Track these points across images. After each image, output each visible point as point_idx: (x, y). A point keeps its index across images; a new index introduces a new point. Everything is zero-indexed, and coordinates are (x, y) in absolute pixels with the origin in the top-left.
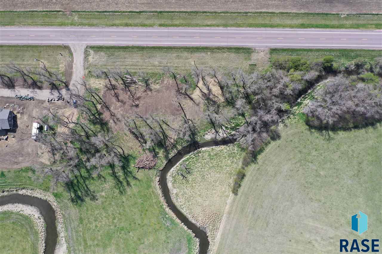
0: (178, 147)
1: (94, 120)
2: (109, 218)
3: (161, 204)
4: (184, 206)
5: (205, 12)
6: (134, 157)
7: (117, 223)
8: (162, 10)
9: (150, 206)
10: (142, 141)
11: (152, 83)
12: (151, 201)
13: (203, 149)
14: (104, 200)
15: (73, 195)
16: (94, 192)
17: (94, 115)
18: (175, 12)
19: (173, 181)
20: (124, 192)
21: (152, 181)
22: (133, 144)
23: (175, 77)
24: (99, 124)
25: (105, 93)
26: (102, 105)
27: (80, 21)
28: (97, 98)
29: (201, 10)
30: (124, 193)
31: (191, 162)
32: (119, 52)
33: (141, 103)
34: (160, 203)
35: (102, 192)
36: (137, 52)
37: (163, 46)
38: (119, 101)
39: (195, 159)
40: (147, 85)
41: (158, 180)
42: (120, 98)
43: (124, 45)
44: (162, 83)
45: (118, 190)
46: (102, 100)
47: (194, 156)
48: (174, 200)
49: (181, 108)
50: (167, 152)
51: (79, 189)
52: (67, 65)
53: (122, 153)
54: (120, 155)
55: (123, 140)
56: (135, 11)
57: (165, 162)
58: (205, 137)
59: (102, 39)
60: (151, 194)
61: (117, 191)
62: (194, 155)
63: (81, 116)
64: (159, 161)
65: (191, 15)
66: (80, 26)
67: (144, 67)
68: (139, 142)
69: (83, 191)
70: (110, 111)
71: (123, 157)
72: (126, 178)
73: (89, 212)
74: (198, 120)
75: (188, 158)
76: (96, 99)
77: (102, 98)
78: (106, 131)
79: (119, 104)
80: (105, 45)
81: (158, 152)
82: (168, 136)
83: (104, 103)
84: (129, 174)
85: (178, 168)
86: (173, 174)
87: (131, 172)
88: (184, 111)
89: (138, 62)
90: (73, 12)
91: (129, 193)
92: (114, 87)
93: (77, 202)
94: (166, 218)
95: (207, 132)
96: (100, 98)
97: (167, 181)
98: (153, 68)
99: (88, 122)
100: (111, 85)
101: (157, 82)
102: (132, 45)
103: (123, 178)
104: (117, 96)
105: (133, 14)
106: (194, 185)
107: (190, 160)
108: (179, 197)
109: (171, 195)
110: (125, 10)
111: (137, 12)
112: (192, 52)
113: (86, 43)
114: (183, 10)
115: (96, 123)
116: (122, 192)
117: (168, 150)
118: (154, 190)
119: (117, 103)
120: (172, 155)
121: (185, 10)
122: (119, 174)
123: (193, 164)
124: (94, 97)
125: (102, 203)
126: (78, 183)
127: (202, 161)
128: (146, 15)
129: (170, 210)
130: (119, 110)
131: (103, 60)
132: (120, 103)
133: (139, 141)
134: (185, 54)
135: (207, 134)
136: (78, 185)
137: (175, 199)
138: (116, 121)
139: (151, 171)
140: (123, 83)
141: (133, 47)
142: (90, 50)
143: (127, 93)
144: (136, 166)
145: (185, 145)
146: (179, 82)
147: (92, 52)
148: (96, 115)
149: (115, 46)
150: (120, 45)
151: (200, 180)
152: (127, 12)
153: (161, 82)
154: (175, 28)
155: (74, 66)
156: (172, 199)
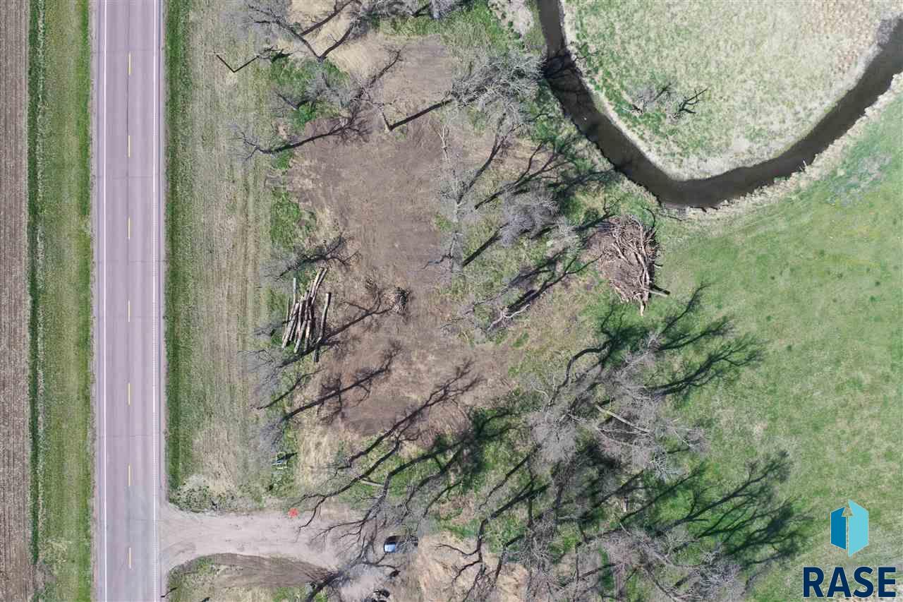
0: (566, 133)
1: (465, 470)
2: (854, 404)
3: (794, 198)
4: (798, 108)
5: (34, 33)
6: (607, 309)
7: (872, 373)
8: (25, 205)
9: (802, 243)
10: (544, 276)
11: (313, 239)
12: (781, 238)
13: (570, 35)
14: (782, 426)
15: (767, 550)
16: (753, 467)
17: (444, 470)
18: (32, 153)
19: (703, 154)
20: (750, 348)
21: (702, 236)
22: (558, 315)
23: (288, 147)
24: (481, 451)
25: (356, 426)
26: (403, 437)
27: (73, 531)
28: (375, 456)
29: (25, 49)
30: (756, 347)
31: (625, 83)
32: (193, 373)
33: (392, 281)
34: (790, 201)
35: (751, 432)
36: (191, 303)
37: (163, 198)
38: (385, 370)
39: (612, 69)
40: (320, 256)
41: (700, 211)
42: (375, 366)
43: (164, 353)
44: (312, 198)
45: (741, 369)
46: (381, 439)
47: (601, 72)
48: (779, 146)
49: (410, 123)
50: (584, 178)
51: (740, 527)
52: (245, 581)
53: (594, 357)
54: (603, 362)
55: (542, 351)
56: (29, 313)
57: (626, 185)
58: (523, 33)
59: (139, 439)
60: (754, 240)
61: (746, 372)
62: (596, 70)
63: (451, 523)
64: (624, 208)
65: (44, 92)
66: (91, 531)
67: (250, 270)
68: (551, 289)
69: (751, 510)
70: (426, 405)
71: (611, 351)
72: (694, 340)
73: (833, 484)
74: (455, 53)
75: (607, 95)
76: (378, 463)
77: (375, 438)
78: (507, 419)
79: (398, 369)
80: (164, 428)
81: (587, 213)
82: (523, 175)
83: (395, 427)
84: (678, 328)
85: (647, 134)
86: (673, 155)
87: (671, 322)
88: (420, 109)
89: (229, 297)
90: (36, 558)
91: (754, 327)
92: (333, 390)
93: (792, 535)
94: (849, 175)
95: (505, 23)
96: (373, 446)
97: (702, 176)
98: (251, 238)
99: (471, 492)
100: (321, 401)
101: (306, 217)
102: (163, 321)
103: (692, 352)
104: (366, 378)
105: (40, 319)
106: (713, 69)
107: (617, 86)
108: (764, 127)
109: (757, 162)
110: (26, 352)
111: (34, 302)
112: (187, 85)
113: (155, 504)
114: (24, 124)
115: (476, 461)
116: (752, 356)
117: (578, 172)
118: (738, 225)
119: (394, 375)
120: (596, 159)
121: (26, 113)
122: (676, 367)
123: (633, 73)
124: (372, 470)
125: (796, 432)
126: (718, 532)
127: (617, 37)
128: (44, 269)
129: (817, 162)
130: (422, 367)
131: (223, 435)
132: (393, 366)
133: (545, 287)
134: (197, 109)
135: (511, 24)
136: (725, 530)
137: (773, 144)
138: (467, 381)
139: (662, 237)
140: (313, 354)
141: (172, 316)
142: (186, 488)
143: (355, 338)
144: (646, 299)
145: (555, 108)
146: (308, 131)
147: (192, 482)
148: (442, 460)
149: (167, 386)
150: (164, 370)
151: (694, 45)
152: (34, 344)
153: (309, 203)
154: (93, 149)
155: (248, 552)
156: (771, 156)
